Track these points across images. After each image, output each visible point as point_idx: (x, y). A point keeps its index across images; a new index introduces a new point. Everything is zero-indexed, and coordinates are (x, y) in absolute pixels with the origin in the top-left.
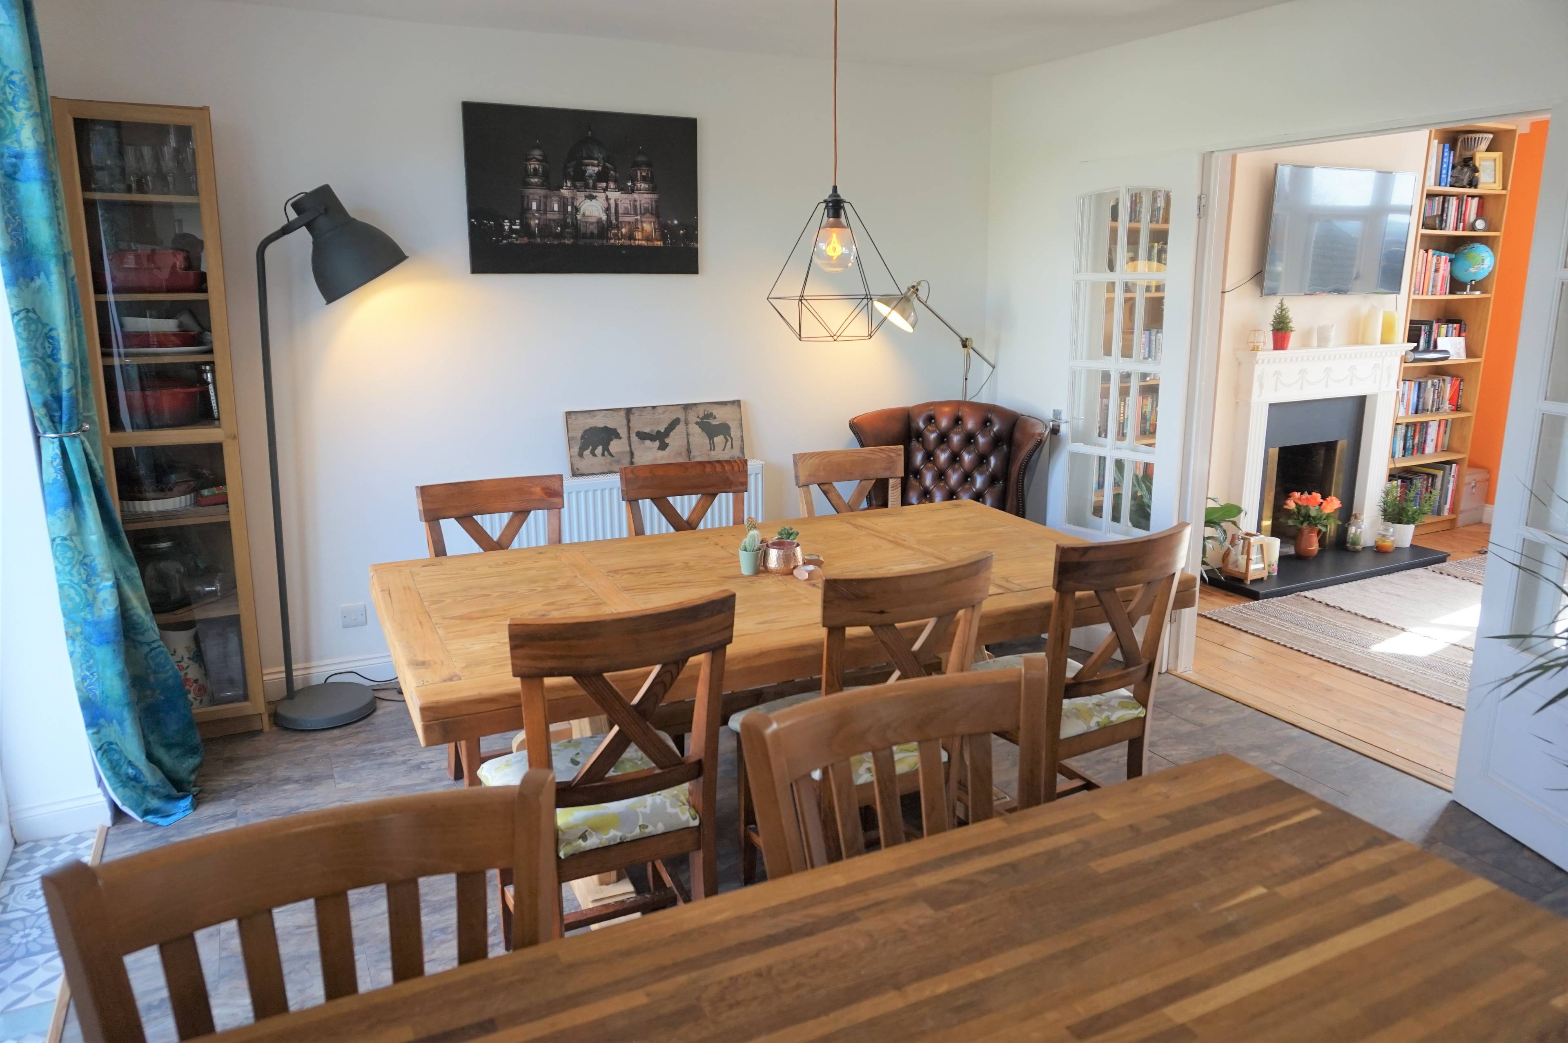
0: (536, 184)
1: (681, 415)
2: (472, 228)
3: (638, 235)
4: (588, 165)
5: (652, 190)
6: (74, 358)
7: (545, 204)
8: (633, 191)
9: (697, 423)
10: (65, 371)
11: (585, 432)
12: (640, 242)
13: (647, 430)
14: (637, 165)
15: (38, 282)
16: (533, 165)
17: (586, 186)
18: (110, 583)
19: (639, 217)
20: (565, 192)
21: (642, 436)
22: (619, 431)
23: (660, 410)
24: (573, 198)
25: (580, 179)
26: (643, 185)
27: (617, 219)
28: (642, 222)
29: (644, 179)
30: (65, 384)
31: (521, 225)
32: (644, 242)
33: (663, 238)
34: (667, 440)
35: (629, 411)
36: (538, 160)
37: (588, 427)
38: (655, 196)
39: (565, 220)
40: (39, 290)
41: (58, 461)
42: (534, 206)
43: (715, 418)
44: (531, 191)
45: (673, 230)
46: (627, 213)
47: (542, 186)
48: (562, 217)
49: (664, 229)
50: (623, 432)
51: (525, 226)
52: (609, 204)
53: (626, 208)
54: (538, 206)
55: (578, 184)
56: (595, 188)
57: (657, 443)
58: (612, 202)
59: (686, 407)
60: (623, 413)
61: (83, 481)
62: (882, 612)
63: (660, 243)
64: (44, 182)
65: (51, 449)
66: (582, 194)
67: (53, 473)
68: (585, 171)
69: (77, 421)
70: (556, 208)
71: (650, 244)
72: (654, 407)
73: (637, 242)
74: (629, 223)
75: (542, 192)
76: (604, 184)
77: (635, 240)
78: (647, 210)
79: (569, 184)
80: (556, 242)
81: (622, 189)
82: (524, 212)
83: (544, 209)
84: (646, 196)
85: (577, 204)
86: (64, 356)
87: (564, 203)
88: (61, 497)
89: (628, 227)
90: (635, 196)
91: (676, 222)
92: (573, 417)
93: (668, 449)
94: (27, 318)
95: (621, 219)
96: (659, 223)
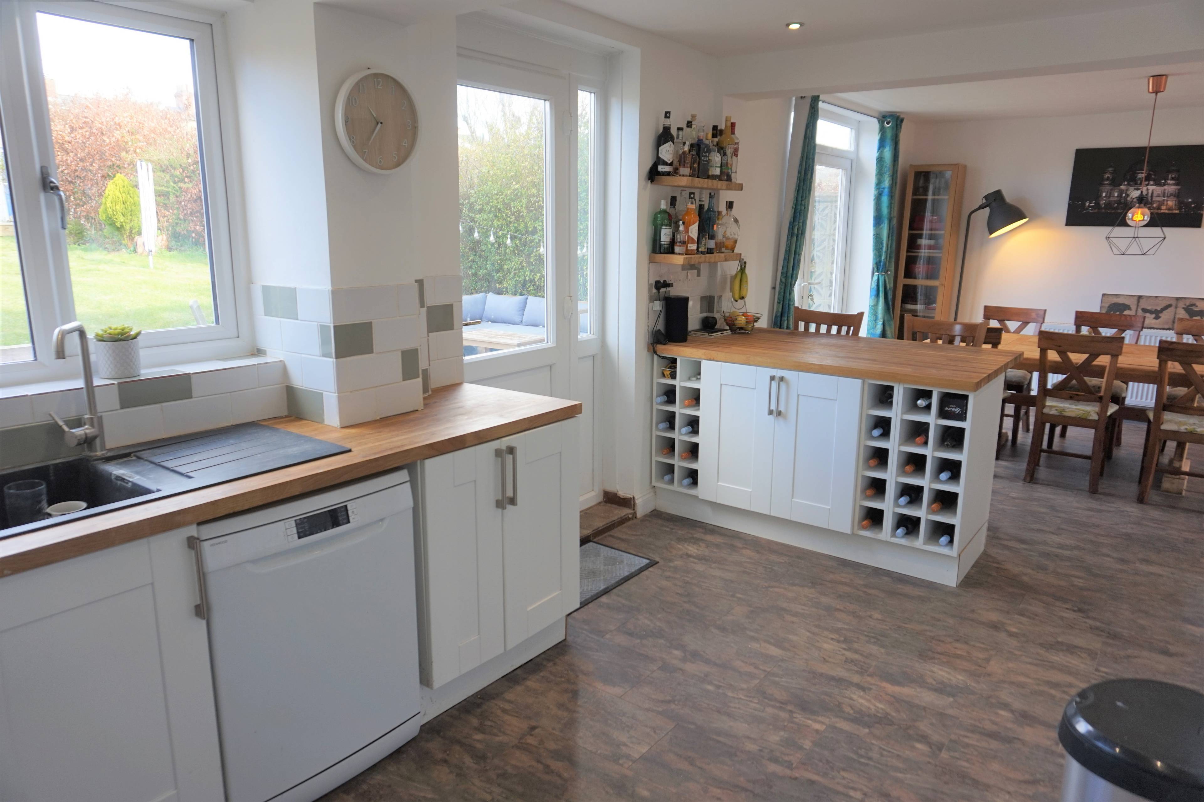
0: (1107, 184)
1: (1174, 303)
2: (1069, 205)
3: (1164, 207)
4: (1139, 173)
5: (1177, 184)
6: (887, 250)
7: (1110, 193)
8: (1164, 185)
9: (1183, 308)
10: (884, 253)
11: (1111, 305)
12: (1164, 211)
13: (1149, 308)
14: (1170, 172)
15: (882, 226)
16: (1107, 175)
17: (1136, 184)
18: (881, 323)
19: (1165, 198)
20: (1122, 187)
21: (1145, 310)
22: (1131, 306)
23: (1160, 299)
24: (1127, 190)
25: (1134, 181)
26: (1172, 182)
27: (1152, 199)
28: (1167, 201)
29: (1173, 179)
30: (883, 258)
31: (1095, 203)
32: (1167, 211)
33: (1180, 208)
34: (1160, 315)
35: (1140, 297)
36: (1110, 173)
37: (1113, 302)
38: (1179, 187)
39: (1120, 201)
40: (881, 228)
41: (876, 281)
42: (1104, 194)
43: (1197, 306)
44: (1104, 187)
45: (1188, 205)
46: (1158, 196)
47: (1110, 185)
48: (1119, 199)
49: (1180, 204)
50: (1133, 307)
51: (1097, 205)
52: (1148, 192)
53: (1158, 194)
54: (1106, 195)
55: (1131, 183)
56: (1141, 184)
57: (1154, 316)
58: (1150, 191)
59: (1178, 299)
60: (1136, 298)
61: (881, 289)
62: (1060, 346)
63: (1177, 212)
64: (889, 196)
65: (875, 278)
66: (1133, 188)
67: (874, 285)
68: (1137, 176)
69: (886, 271)
70: (1116, 195)
71: (1170, 212)
72: (1156, 297)
73: (1162, 211)
74: (1159, 201)
75: (1109, 188)
76: (1147, 182)
77: (1161, 210)
78: (1171, 195)
79: (1126, 183)
80: (1113, 212)
81: (1157, 184)
82: (1098, 197)
83: (1109, 195)
84: (1172, 187)
85: (1128, 193)
86: (884, 249)
87: (1121, 192)
88: (874, 293)
89: (1158, 203)
90: (1166, 187)
91: (1190, 200)
92: (1106, 296)
93: (1160, 319)
94: (876, 236)
95: (1154, 199)
96: (1179, 201)
